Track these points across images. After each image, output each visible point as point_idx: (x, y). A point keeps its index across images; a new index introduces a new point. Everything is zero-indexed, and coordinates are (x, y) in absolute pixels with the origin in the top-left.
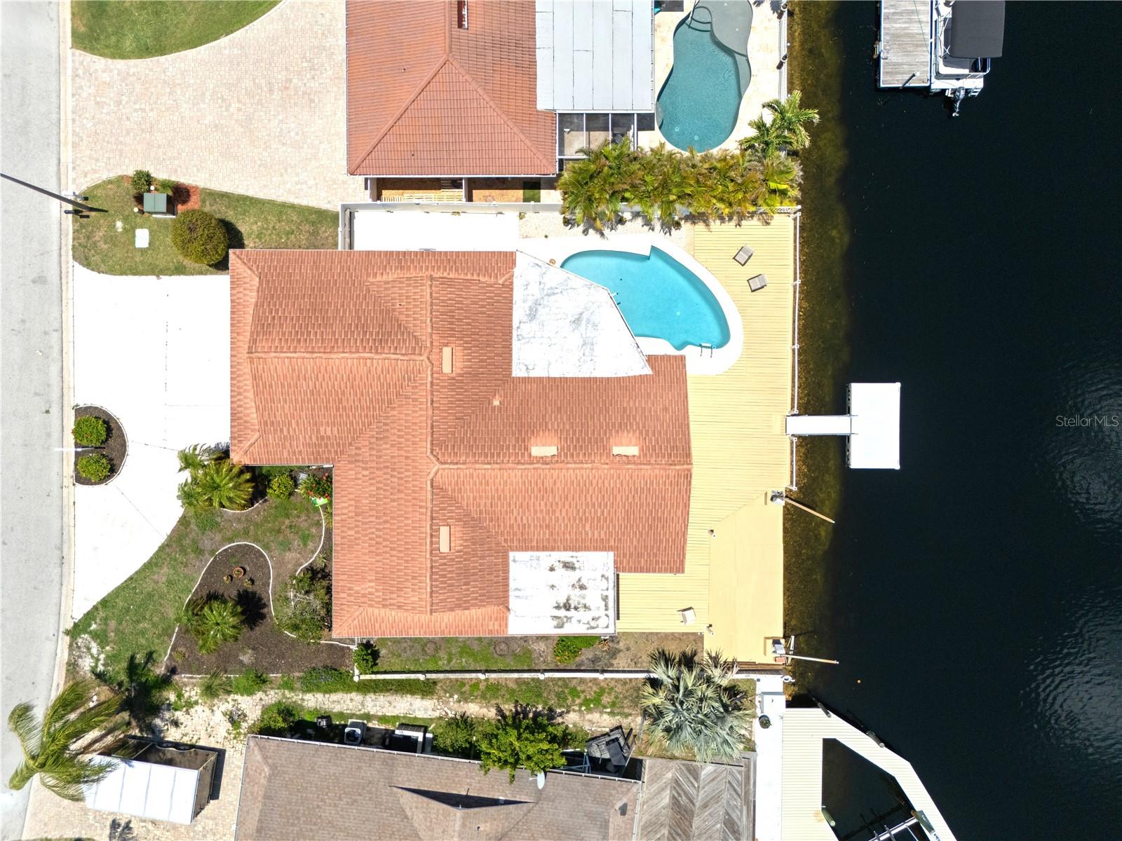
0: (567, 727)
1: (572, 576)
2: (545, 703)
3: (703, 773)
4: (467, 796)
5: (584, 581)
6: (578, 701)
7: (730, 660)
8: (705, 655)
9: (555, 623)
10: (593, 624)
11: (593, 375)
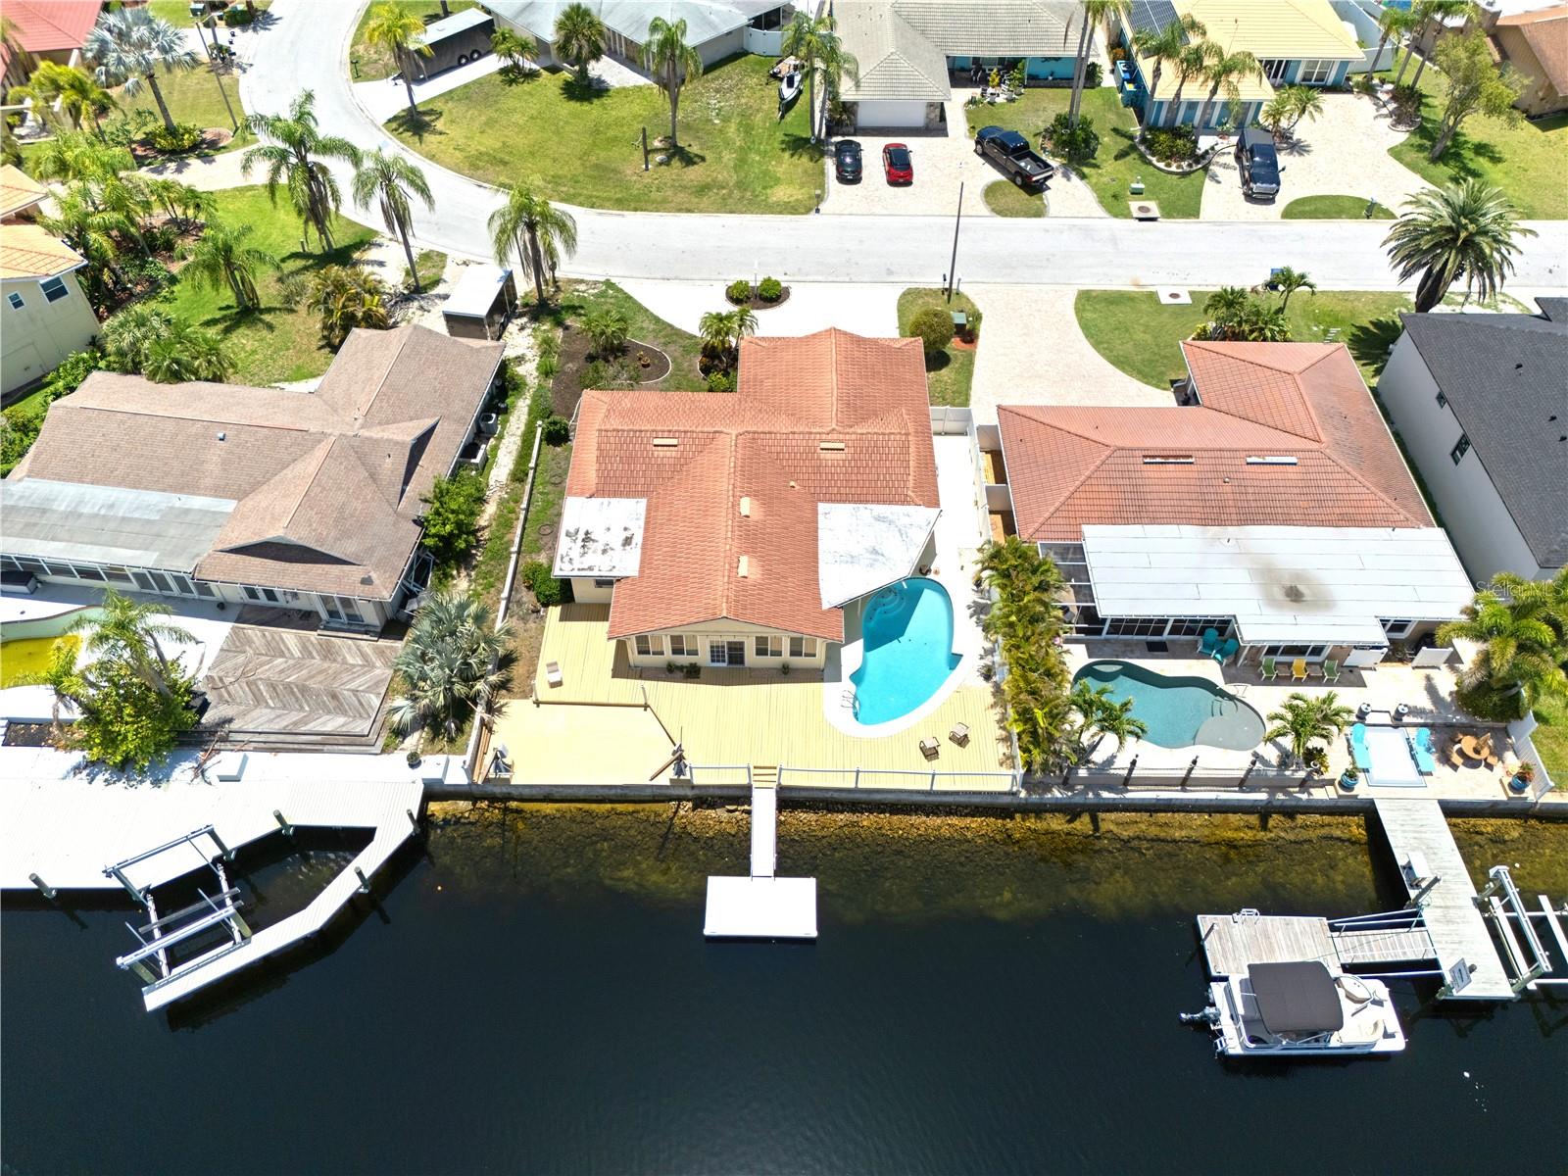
0: (453, 578)
1: (617, 543)
2: (482, 563)
3: (372, 696)
4: (417, 464)
5: (610, 552)
6: (479, 588)
7: (495, 728)
8: (505, 701)
9: (572, 531)
10: (566, 559)
11: (820, 561)
